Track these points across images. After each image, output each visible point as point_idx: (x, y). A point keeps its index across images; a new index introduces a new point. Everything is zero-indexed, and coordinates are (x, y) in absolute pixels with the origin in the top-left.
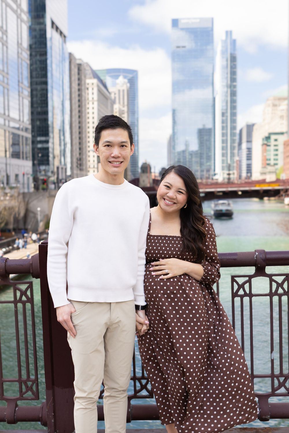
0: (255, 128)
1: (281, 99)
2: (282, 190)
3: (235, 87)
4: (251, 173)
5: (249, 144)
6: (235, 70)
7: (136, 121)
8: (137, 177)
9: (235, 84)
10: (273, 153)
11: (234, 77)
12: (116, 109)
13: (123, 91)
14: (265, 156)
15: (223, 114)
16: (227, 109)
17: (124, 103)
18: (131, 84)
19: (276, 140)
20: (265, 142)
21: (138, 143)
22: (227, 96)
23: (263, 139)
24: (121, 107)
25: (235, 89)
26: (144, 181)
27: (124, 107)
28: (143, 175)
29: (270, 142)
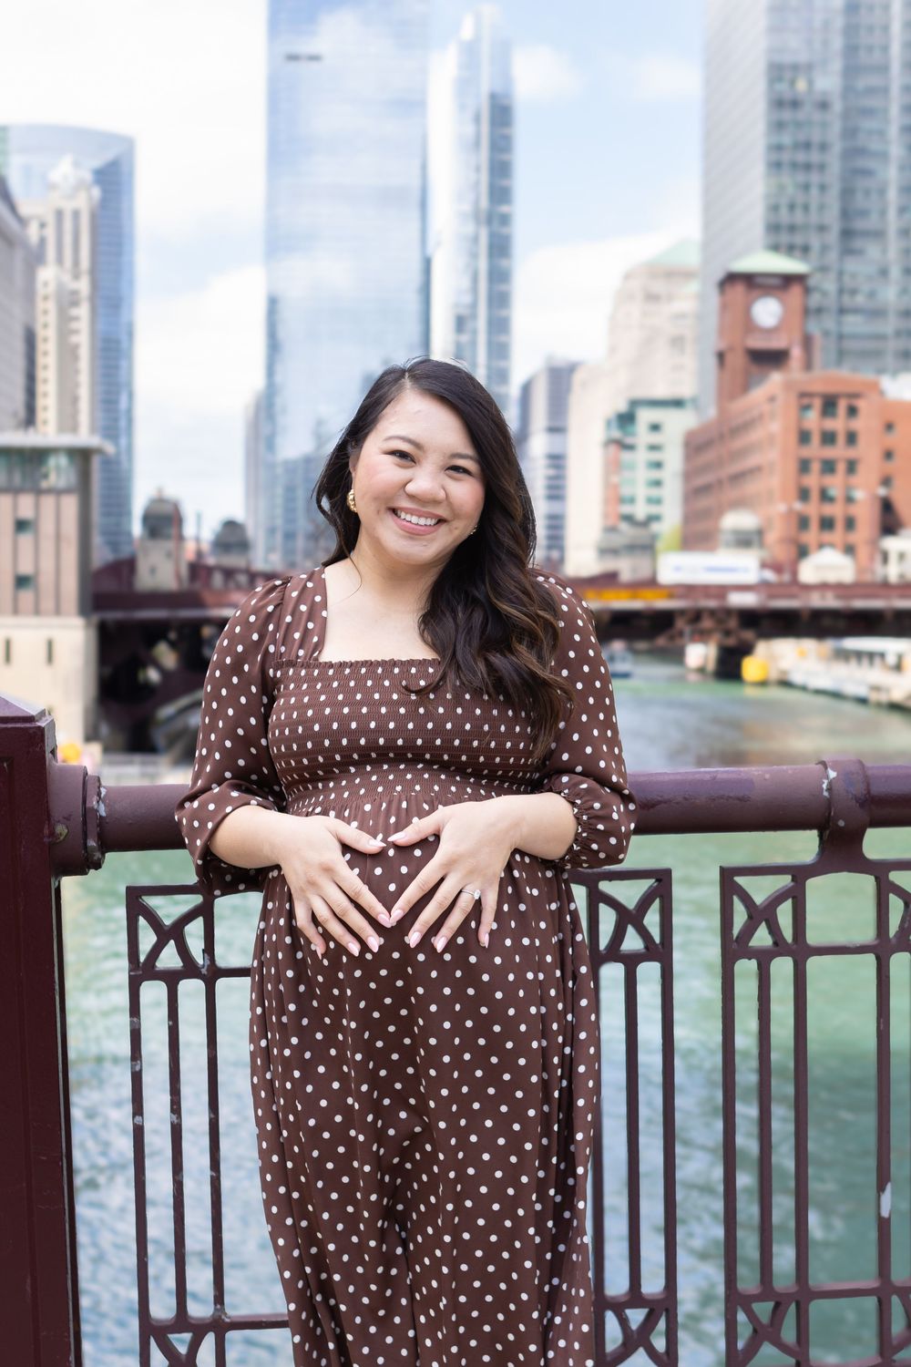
0: (578, 378)
1: (674, 274)
2: (682, 612)
3: (505, 220)
4: (561, 549)
5: (557, 438)
6: (505, 157)
7: (124, 338)
8: (125, 553)
9: (504, 209)
10: (643, 474)
11: (504, 183)
12: (46, 284)
13: (76, 214)
14: (616, 487)
15: (461, 323)
16: (474, 305)
17: (76, 263)
18: (105, 191)
19: (655, 428)
20: (616, 434)
21: (130, 421)
22: (474, 256)
23: (609, 423)
24: (67, 278)
25: (504, 230)
26: (153, 570)
27: (76, 276)
28: (150, 544)
29: (633, 434)
